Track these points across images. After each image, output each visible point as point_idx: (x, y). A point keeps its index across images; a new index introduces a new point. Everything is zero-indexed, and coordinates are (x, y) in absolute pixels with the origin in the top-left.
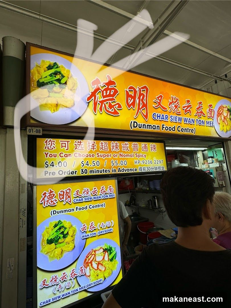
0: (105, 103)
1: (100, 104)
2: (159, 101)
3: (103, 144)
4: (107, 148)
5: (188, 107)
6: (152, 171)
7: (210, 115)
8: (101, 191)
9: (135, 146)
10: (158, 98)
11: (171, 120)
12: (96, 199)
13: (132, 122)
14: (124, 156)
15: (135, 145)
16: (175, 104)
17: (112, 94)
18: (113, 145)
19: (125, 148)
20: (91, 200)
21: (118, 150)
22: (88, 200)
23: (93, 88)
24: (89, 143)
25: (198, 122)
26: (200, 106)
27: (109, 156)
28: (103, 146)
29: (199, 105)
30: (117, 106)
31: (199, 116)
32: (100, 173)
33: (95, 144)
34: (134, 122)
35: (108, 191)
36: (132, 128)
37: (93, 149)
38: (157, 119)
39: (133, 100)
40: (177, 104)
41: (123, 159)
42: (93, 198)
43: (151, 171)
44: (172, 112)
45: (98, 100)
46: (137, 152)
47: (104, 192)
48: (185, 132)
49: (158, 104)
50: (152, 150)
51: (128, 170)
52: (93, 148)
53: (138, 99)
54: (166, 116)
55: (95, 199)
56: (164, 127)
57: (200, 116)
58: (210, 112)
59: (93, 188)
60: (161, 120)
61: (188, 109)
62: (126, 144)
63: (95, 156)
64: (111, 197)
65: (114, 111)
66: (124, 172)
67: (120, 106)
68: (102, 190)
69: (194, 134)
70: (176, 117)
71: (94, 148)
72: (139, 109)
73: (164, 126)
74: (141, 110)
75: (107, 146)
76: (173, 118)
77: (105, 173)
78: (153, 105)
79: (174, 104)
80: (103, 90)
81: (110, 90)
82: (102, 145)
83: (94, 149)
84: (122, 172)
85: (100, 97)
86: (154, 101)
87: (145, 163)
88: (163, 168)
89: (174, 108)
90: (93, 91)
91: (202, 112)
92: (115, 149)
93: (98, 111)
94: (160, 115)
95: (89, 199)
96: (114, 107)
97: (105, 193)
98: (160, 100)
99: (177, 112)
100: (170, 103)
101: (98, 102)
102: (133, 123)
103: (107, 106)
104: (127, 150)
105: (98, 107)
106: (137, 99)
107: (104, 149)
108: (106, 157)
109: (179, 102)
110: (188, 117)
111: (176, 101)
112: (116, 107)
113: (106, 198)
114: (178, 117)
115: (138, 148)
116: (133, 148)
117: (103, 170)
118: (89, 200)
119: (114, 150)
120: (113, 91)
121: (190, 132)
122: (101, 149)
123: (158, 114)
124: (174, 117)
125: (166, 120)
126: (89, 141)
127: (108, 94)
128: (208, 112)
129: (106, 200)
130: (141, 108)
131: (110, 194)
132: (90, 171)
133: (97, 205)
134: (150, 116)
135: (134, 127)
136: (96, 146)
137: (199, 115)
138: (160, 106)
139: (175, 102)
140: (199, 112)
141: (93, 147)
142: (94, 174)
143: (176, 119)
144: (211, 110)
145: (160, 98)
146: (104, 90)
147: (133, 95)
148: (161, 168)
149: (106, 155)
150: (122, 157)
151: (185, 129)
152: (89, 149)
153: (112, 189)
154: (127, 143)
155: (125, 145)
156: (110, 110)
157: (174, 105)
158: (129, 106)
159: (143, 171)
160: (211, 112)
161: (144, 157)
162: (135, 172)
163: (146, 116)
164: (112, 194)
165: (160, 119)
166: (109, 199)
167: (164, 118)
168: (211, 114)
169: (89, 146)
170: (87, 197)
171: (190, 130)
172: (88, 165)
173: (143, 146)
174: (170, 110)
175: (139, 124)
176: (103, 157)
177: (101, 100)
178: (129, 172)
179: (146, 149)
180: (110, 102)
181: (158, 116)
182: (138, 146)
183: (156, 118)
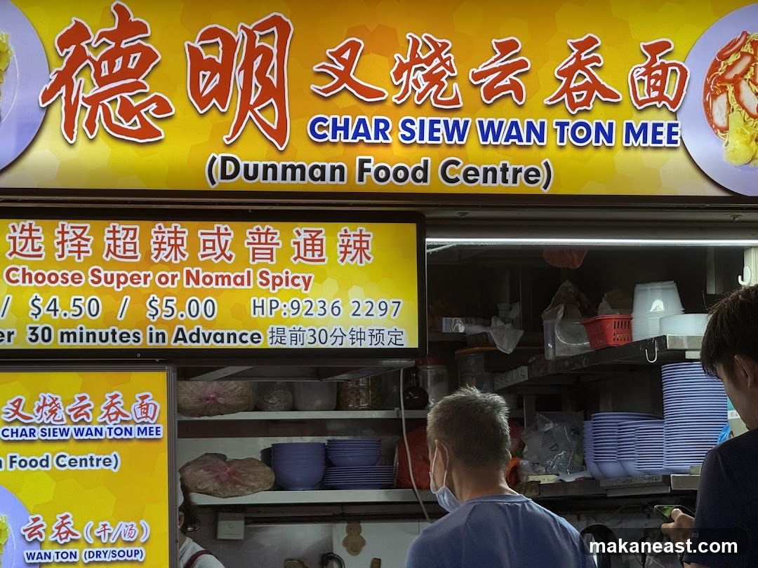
0: (105, 102)
1: (89, 107)
2: (342, 68)
3: (117, 235)
4: (135, 251)
5: (505, 71)
6: (337, 346)
7: (655, 94)
8: (106, 411)
9: (263, 240)
10: (338, 55)
11: (403, 136)
12: (84, 437)
13: (214, 159)
14: (208, 280)
15: (263, 237)
16: (428, 69)
17: (133, 67)
18: (160, 236)
19: (213, 248)
20: (64, 437)
21: (179, 256)
22: (52, 438)
23: (63, 58)
24: (63, 232)
25: (568, 134)
26: (583, 58)
27: (142, 281)
28: (118, 243)
29: (578, 56)
30: (154, 106)
31: (574, 106)
32: (98, 345)
33: (84, 236)
34: (224, 160)
35: (134, 412)
36: (213, 182)
37: (79, 252)
38: (334, 136)
39: (218, 76)
40: (442, 68)
41: (202, 293)
42: (72, 430)
43: (328, 345)
44: (410, 105)
45: (81, 95)
46: (267, 265)
47: (118, 413)
48: (485, 181)
49: (337, 79)
50: (349, 256)
51: (219, 338)
52: (76, 249)
53: (242, 72)
54: (377, 122)
55: (79, 437)
56: (369, 170)
57: (586, 102)
58: (657, 77)
59: (76, 397)
60: (350, 140)
61: (506, 82)
62: (219, 234)
63: (83, 280)
64: (143, 436)
65: (139, 126)
66: (202, 344)
67: (163, 107)
68: (108, 408)
69: (546, 192)
70: (432, 123)
71: (83, 249)
72: (245, 106)
73: (366, 166)
74: (256, 110)
75: (136, 240)
76: (416, 128)
77: (119, 344)
78: (313, 87)
79: (422, 69)
80: (97, 59)
81: (126, 54)
82: (115, 239)
83: (82, 255)
84: (189, 345)
85: (89, 86)
86: (315, 69)
87: (302, 312)
88: (396, 334)
89: (423, 88)
90: (61, 69)
91: (595, 85)
92: (166, 253)
93: (81, 135)
94: (347, 121)
95: (59, 434)
96: (142, 112)
97: (120, 417)
98: (348, 64)
99: (437, 102)
100: (402, 68)
101: (81, 102)
102: (218, 161)
103: (114, 111)
104: (223, 257)
105: (81, 118)
106: (235, 70)
107: (122, 254)
108: (129, 282)
109: (449, 58)
110: (503, 115)
111: (437, 54)
112: (150, 111)
113: (123, 436)
114: (446, 123)
115: (275, 247)
116: (251, 247)
117: (114, 333)
118: (59, 437)
119: (162, 256)
120: (138, 55)
121: (515, 181)
122: (110, 255)
123: (335, 120)
124: (422, 122)
125: (377, 138)
126: (61, 222)
127: (116, 69)
128: (641, 81)
129: (122, 445)
130: (256, 104)
131: (143, 423)
132: (62, 334)
133: (88, 458)
134: (297, 130)
135: (224, 176)
136: (89, 243)
137: (576, 100)
138: (345, 85)
139: (429, 61)
140: (576, 89)
141: (79, 245)
142: (78, 345)
143: (432, 130)
144: (664, 67)
145: (346, 56)
146: (102, 59)
147: (219, 61)
148: (387, 338)
149: (129, 276)
150: (197, 283)
151: (486, 171)
152: (60, 253)
153: (151, 407)
154: (223, 226)
155: (215, 237)
156: (126, 125)
157: (420, 74)
158: (203, 102)
159: (288, 346)
160: (663, 78)
161: (303, 286)
162: (250, 345)
163: (280, 134)
164: (148, 426)
165: (346, 137)
166: (135, 444)
167: (367, 135)
168: (661, 89)
169: (63, 242)
170: (52, 427)
171: (516, 172)
172: (55, 310)
173: (301, 239)
174: (398, 99)
175: (247, 167)
176: (115, 283)
177: (91, 93)
178: (225, 345)
179: (313, 250)
180: (125, 95)
181: (335, 128)
182: (274, 241)
183: (325, 136)
